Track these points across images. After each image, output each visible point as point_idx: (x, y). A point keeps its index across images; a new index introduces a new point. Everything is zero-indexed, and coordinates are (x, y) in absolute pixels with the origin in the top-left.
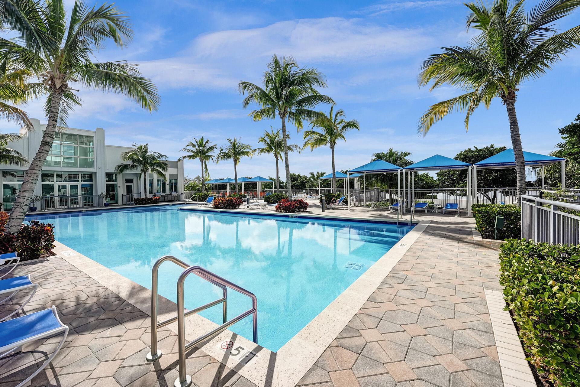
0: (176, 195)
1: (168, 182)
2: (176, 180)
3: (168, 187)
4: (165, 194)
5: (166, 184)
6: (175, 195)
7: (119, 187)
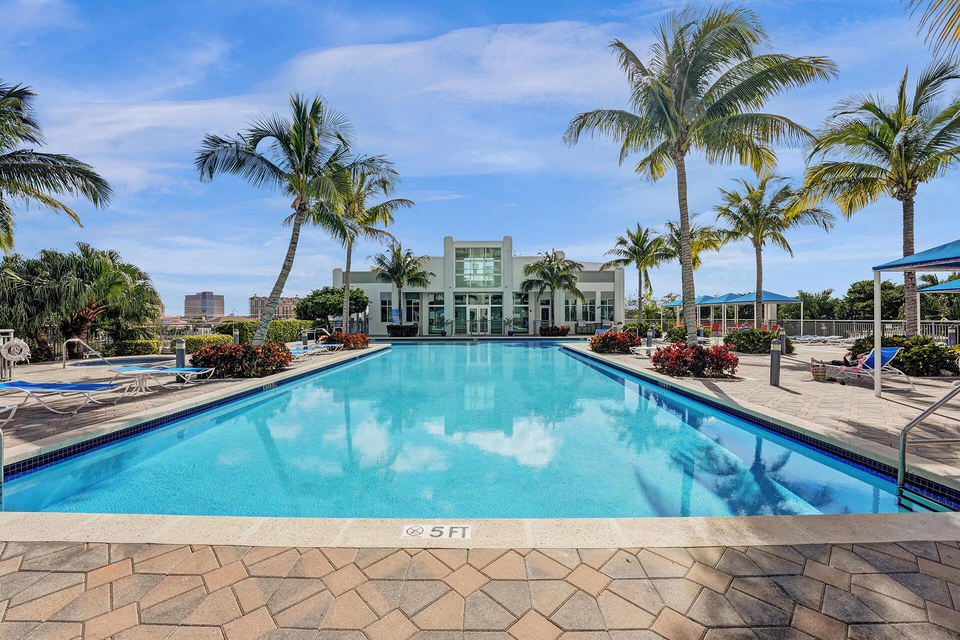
0: (610, 325)
1: (598, 303)
2: (612, 301)
3: (598, 312)
4: (594, 322)
5: (596, 308)
6: (607, 325)
7: (531, 311)
